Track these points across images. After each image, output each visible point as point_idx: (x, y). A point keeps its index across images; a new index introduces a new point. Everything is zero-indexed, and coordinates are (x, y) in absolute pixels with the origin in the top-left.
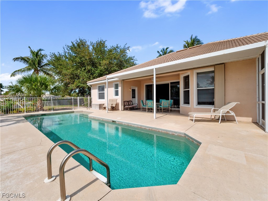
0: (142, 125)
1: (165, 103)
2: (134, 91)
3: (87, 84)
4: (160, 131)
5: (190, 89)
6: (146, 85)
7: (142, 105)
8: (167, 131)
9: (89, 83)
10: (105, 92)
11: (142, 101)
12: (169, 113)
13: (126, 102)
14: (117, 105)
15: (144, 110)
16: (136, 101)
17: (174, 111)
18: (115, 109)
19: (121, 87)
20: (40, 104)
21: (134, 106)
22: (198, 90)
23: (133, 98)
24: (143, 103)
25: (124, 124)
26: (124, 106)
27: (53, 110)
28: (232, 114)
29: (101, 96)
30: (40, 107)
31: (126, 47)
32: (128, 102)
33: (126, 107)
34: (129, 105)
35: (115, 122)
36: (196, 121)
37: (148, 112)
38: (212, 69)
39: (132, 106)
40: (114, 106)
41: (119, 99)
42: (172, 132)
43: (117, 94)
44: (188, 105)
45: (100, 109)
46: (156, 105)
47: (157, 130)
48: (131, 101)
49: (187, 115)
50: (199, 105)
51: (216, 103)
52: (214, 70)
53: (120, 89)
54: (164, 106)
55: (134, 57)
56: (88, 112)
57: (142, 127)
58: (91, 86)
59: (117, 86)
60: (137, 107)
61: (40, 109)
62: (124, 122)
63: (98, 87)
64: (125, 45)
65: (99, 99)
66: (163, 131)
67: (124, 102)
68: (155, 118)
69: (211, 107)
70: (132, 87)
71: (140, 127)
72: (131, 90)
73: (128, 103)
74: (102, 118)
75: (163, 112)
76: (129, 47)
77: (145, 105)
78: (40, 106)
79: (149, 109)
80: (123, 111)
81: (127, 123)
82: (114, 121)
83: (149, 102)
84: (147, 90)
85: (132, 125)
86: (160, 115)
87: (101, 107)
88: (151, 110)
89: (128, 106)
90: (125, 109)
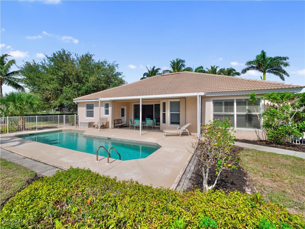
0: (131, 139)
1: (149, 122)
2: (123, 110)
3: (74, 101)
4: (143, 143)
5: (166, 113)
6: (134, 105)
7: (131, 124)
8: (147, 142)
9: (76, 100)
10: (94, 110)
11: (131, 120)
12: (152, 130)
13: (116, 120)
14: (107, 123)
15: (133, 127)
16: (124, 119)
17: (157, 128)
18: (105, 128)
19: (111, 107)
20: (22, 123)
21: (123, 124)
22: (171, 113)
23: (122, 116)
24: (132, 122)
25: (118, 140)
26: (115, 124)
27: (38, 129)
28: (187, 131)
29: (90, 114)
30: (22, 127)
31: (116, 64)
32: (118, 120)
33: (116, 125)
34: (119, 123)
35: (111, 139)
36: (167, 135)
37: (135, 129)
38: (178, 100)
39: (121, 124)
40: (105, 124)
41: (109, 118)
42: (150, 143)
43: (107, 112)
44: (165, 124)
45: (89, 127)
46: (142, 123)
47: (142, 143)
48: (121, 120)
49: (162, 131)
50: (171, 124)
51: (180, 123)
52: (179, 101)
53: (110, 109)
54: (148, 125)
55: (122, 73)
56: (78, 130)
57: (132, 141)
58: (78, 103)
59: (107, 106)
60: (126, 125)
61: (22, 128)
62: (118, 139)
63: (86, 105)
64: (114, 62)
65: (87, 116)
66: (145, 143)
67: (114, 120)
68: (140, 134)
69: (178, 126)
70: (121, 106)
71: (130, 141)
72: (120, 110)
73: (118, 122)
74: (97, 136)
75: (148, 129)
76: (118, 64)
77: (133, 123)
78: (22, 125)
79: (136, 127)
80: (113, 128)
81: (120, 139)
82: (109, 138)
83: (136, 121)
84: (135, 108)
85: (124, 140)
86: (144, 132)
87: (91, 125)
88: (137, 128)
89: (117, 124)
90: (115, 127)
